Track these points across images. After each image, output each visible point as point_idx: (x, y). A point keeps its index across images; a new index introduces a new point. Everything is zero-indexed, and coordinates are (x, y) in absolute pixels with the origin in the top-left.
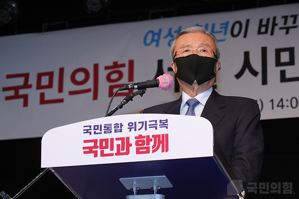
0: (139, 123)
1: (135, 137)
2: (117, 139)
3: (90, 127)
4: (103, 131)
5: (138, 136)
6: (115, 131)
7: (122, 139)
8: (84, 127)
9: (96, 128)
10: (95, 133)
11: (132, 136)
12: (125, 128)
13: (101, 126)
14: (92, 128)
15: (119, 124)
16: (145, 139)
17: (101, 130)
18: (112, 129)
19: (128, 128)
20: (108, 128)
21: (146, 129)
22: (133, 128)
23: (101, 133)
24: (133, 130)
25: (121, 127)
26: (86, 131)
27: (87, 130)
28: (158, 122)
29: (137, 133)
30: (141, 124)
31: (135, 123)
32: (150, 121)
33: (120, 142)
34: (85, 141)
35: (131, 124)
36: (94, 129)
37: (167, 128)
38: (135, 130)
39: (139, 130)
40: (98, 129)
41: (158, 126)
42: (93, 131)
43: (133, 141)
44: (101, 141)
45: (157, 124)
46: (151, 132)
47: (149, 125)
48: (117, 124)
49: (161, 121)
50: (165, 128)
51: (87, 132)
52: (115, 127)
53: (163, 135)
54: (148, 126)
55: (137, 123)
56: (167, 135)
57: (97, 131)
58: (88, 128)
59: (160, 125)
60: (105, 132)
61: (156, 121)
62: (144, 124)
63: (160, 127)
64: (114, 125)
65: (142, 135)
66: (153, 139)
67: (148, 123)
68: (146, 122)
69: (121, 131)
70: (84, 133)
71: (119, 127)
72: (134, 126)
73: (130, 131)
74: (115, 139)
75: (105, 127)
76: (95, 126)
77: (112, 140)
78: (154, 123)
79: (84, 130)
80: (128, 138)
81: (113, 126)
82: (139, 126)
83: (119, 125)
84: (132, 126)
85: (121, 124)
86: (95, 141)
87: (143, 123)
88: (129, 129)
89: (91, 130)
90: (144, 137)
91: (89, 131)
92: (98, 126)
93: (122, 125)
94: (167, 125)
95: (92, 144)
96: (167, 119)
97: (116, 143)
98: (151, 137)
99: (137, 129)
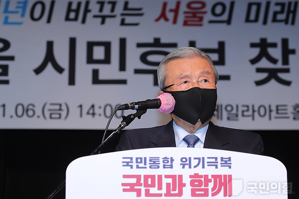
0: (195, 158)
1: (190, 176)
2: (167, 177)
3: (131, 159)
4: (148, 165)
5: (193, 174)
6: (164, 167)
7: (173, 177)
8: (123, 158)
9: (139, 160)
10: (138, 167)
11: (186, 174)
12: (177, 163)
13: (145, 158)
14: (134, 160)
15: (169, 158)
16: (203, 179)
17: (145, 164)
18: (159, 164)
19: (181, 164)
20: (154, 163)
21: (203, 167)
22: (187, 164)
23: (146, 168)
24: (187, 167)
25: (172, 162)
26: (125, 164)
27: (128, 163)
28: (219, 160)
29: (193, 171)
30: (197, 161)
31: (190, 158)
32: (208, 158)
33: (170, 181)
34: (125, 176)
35: (184, 160)
36: (137, 162)
37: (230, 167)
38: (190, 167)
39: (195, 167)
40: (141, 162)
41: (219, 165)
42: (134, 165)
43: (187, 180)
44: (146, 177)
45: (217, 163)
46: (210, 171)
47: (208, 162)
48: (166, 158)
49: (222, 159)
50: (228, 167)
51: (128, 165)
52: (163, 162)
53: (225, 176)
54: (206, 164)
55: (192, 159)
56: (230, 176)
57: (141, 165)
58: (129, 160)
59: (221, 164)
60: (150, 167)
61: (216, 159)
62: (201, 161)
63: (221, 166)
64: (163, 158)
65: (198, 174)
66: (213, 179)
67: (206, 160)
68: (203, 158)
69: (171, 167)
70: (123, 166)
71: (168, 163)
72: (188, 162)
73: (183, 167)
74: (163, 177)
75: (150, 160)
76: (137, 159)
77: (160, 177)
78: (214, 160)
79: (123, 162)
80: (181, 177)
81: (161, 160)
82: (194, 162)
83: (169, 160)
84: (185, 162)
85: (172, 158)
86: (138, 177)
87: (199, 159)
88: (182, 166)
89: (132, 162)
90: (201, 176)
91: (130, 164)
92: (141, 159)
93: (172, 160)
94: (231, 164)
95: (134, 181)
96: (230, 157)
97: (165, 181)
98: (210, 177)
99: (192, 166)
